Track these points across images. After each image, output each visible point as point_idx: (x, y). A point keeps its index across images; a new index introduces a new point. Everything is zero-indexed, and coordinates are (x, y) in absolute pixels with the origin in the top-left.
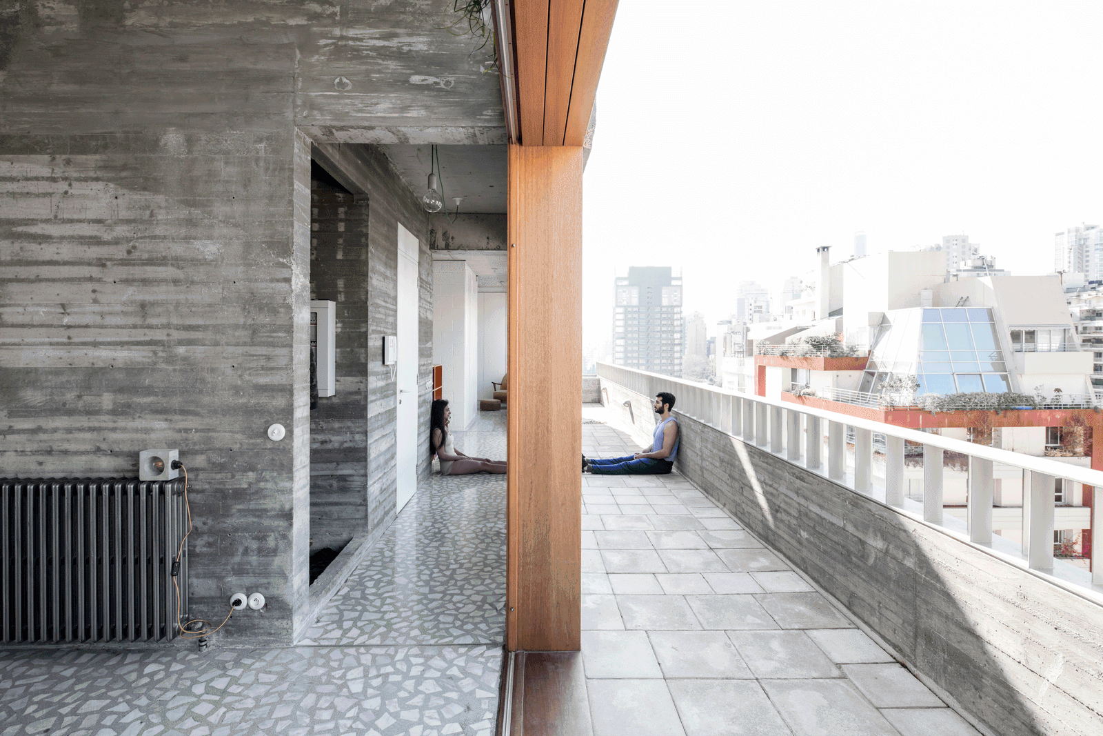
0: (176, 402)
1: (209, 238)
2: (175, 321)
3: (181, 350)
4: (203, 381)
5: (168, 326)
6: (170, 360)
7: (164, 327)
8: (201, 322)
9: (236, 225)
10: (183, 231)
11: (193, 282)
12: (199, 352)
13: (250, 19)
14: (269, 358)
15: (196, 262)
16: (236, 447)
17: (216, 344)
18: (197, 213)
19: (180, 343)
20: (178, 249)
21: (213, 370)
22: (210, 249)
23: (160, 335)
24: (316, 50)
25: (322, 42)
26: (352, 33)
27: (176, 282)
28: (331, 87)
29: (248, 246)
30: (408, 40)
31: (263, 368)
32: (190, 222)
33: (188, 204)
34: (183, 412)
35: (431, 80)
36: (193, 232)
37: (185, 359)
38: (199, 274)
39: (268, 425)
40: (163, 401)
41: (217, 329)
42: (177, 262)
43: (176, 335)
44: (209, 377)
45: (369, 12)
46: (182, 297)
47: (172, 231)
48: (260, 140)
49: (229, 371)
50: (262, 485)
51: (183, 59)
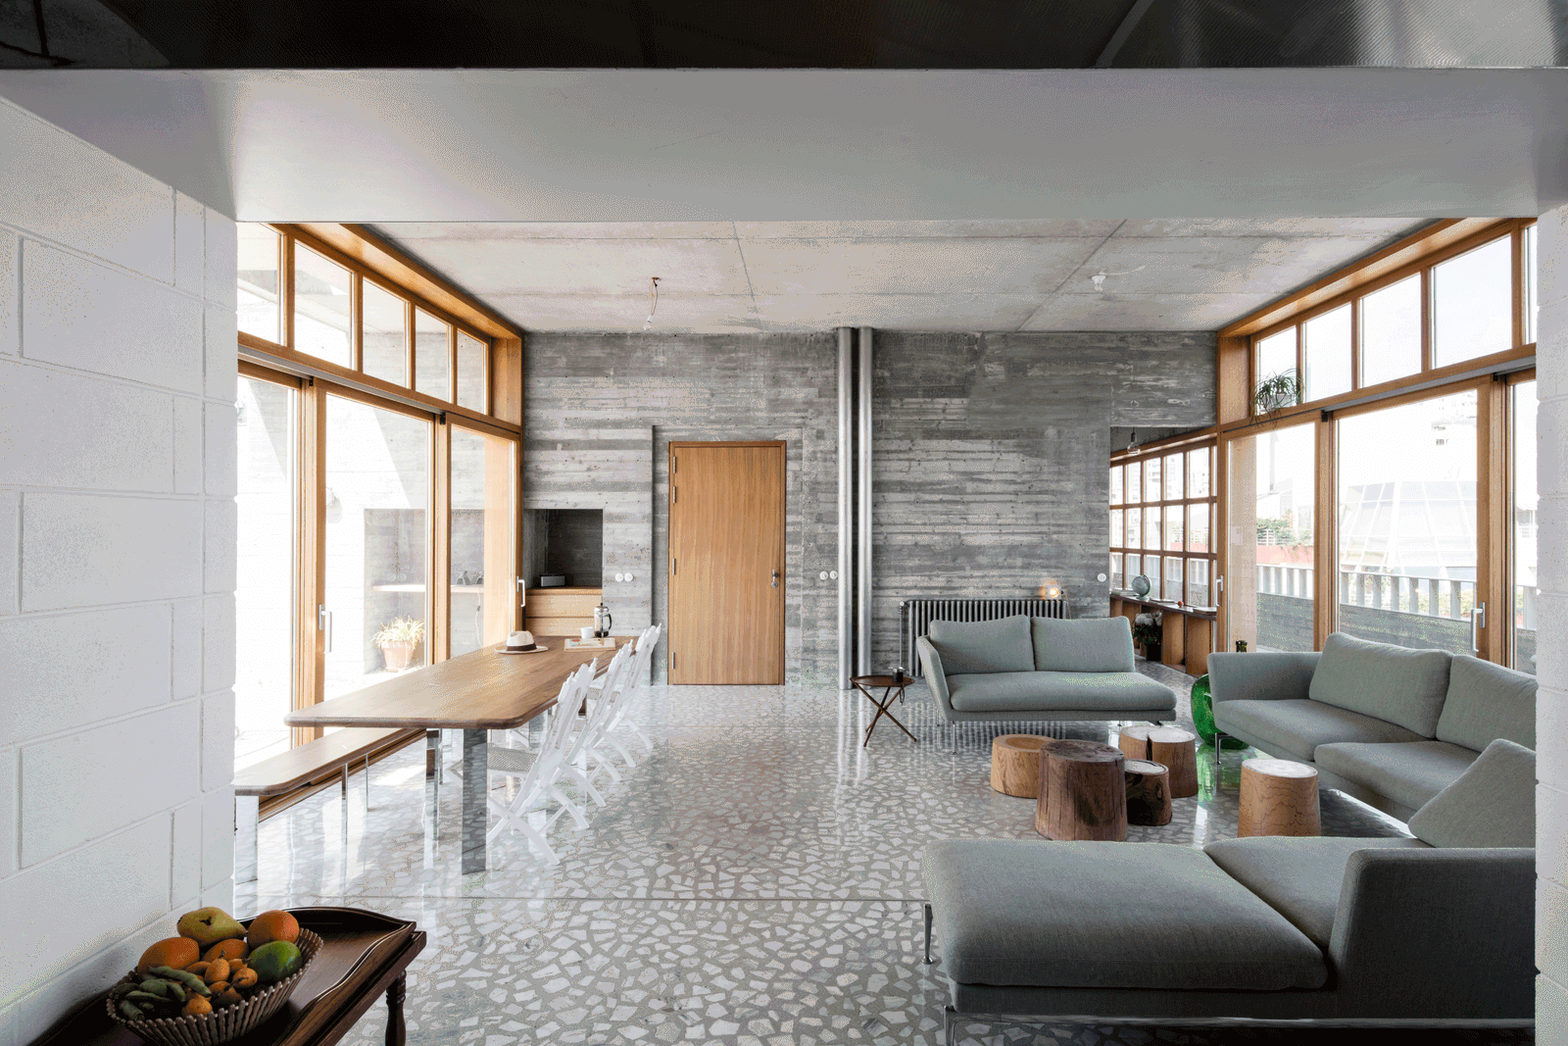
0: (1053, 562)
1: (1069, 480)
2: (1052, 522)
3: (1055, 536)
4: (1066, 552)
5: (1048, 525)
6: (1050, 541)
7: (1047, 525)
8: (1065, 522)
9: (1082, 474)
10: (1056, 478)
11: (1061, 503)
12: (1064, 538)
13: (1089, 372)
14: (1097, 540)
15: (1062, 493)
16: (1081, 585)
17: (1072, 533)
18: (1062, 468)
19: (1055, 533)
20: (1054, 486)
21: (1070, 546)
22: (1069, 486)
23: (1044, 529)
24: (1122, 387)
25: (1125, 383)
26: (1139, 378)
27: (1053, 502)
28: (1129, 405)
29: (1087, 485)
30: (1166, 381)
31: (1095, 545)
32: (1060, 473)
33: (1059, 464)
34: (1056, 567)
35: (1178, 401)
36: (1061, 478)
37: (1057, 541)
38: (1064, 499)
39: (1097, 573)
40: (1046, 562)
41: (1072, 526)
42: (1053, 492)
43: (1053, 529)
44: (1069, 550)
45: (1147, 367)
46: (1055, 510)
47: (1050, 477)
48: (1093, 432)
49: (1079, 548)
50: (1095, 604)
51: (1056, 392)
